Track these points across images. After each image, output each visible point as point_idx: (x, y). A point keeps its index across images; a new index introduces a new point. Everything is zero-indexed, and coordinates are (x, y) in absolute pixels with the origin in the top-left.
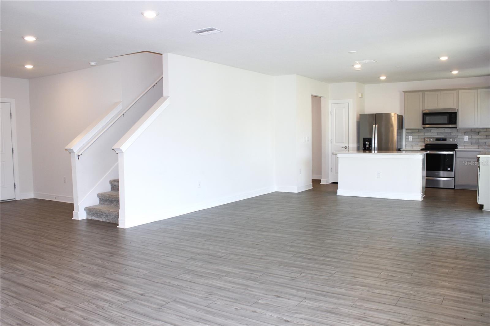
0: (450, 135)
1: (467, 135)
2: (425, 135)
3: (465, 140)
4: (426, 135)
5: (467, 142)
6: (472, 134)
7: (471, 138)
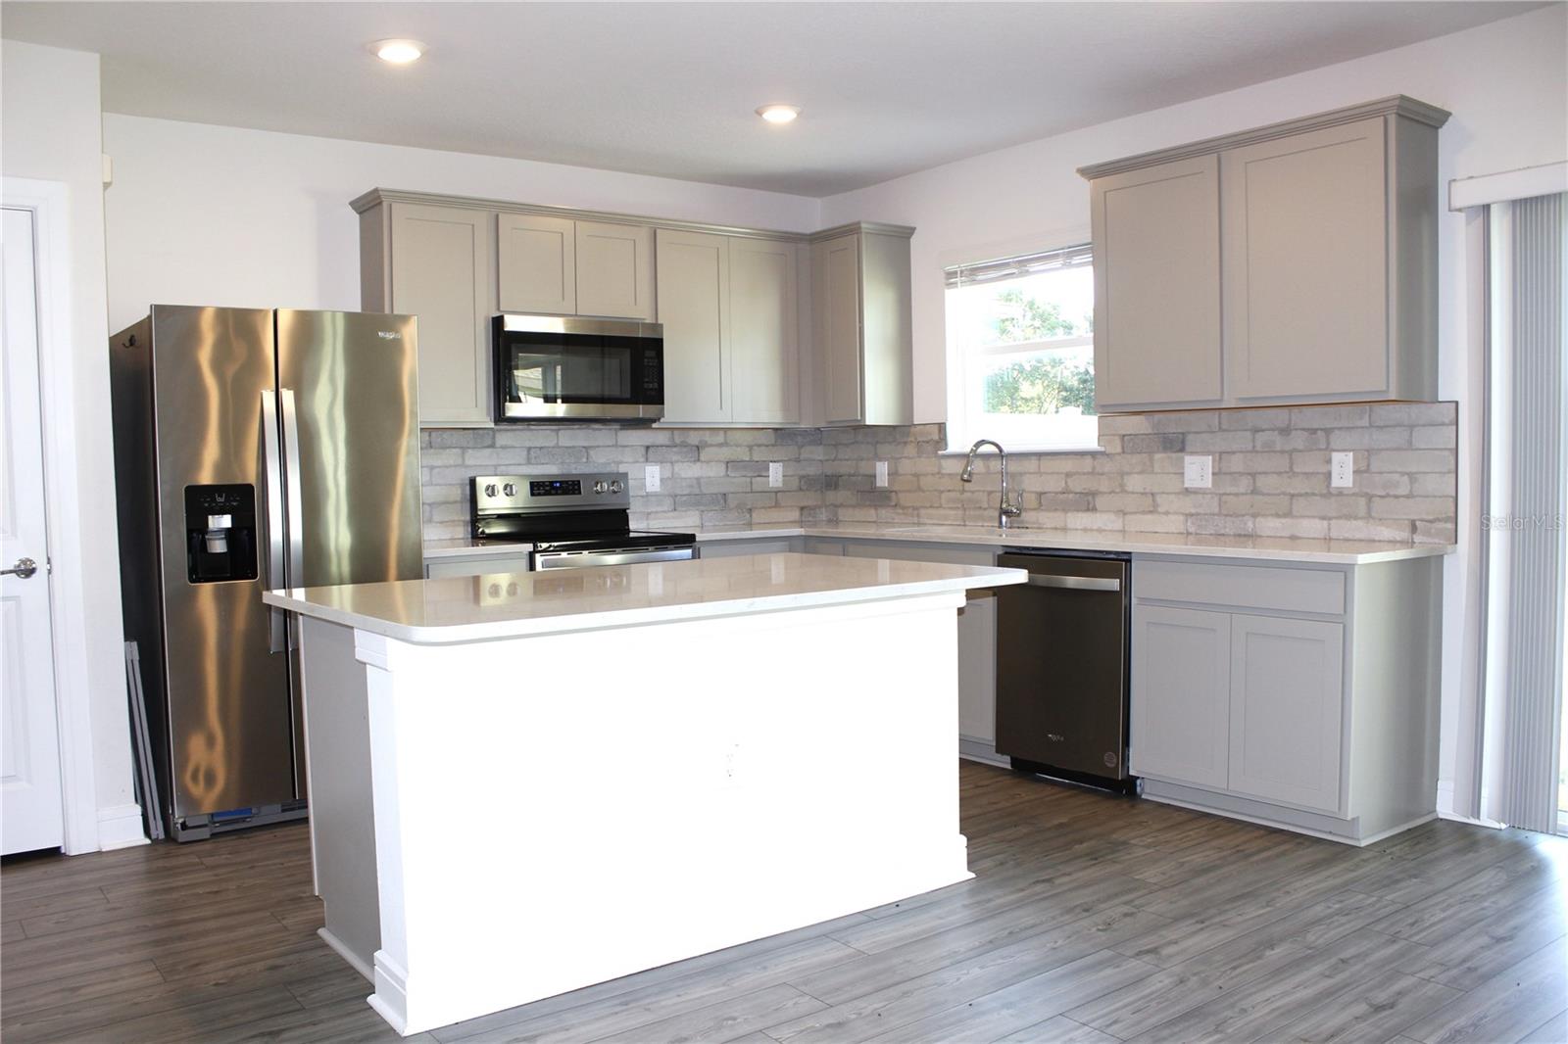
0: (584, 460)
1: (656, 462)
2: (463, 465)
3: (649, 489)
4: (468, 462)
5: (655, 495)
6: (675, 458)
7: (673, 477)
